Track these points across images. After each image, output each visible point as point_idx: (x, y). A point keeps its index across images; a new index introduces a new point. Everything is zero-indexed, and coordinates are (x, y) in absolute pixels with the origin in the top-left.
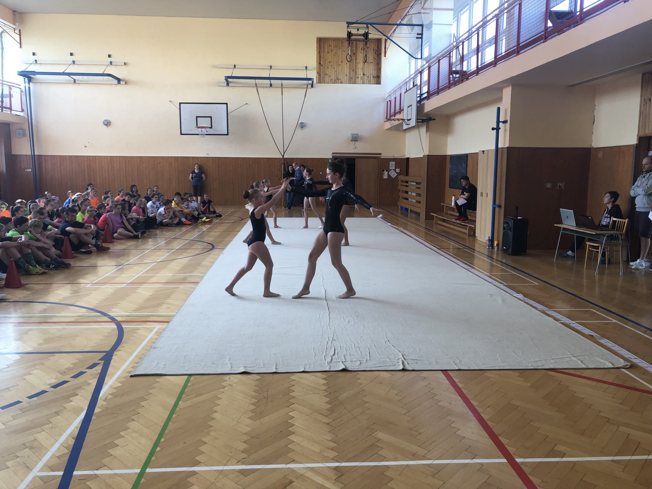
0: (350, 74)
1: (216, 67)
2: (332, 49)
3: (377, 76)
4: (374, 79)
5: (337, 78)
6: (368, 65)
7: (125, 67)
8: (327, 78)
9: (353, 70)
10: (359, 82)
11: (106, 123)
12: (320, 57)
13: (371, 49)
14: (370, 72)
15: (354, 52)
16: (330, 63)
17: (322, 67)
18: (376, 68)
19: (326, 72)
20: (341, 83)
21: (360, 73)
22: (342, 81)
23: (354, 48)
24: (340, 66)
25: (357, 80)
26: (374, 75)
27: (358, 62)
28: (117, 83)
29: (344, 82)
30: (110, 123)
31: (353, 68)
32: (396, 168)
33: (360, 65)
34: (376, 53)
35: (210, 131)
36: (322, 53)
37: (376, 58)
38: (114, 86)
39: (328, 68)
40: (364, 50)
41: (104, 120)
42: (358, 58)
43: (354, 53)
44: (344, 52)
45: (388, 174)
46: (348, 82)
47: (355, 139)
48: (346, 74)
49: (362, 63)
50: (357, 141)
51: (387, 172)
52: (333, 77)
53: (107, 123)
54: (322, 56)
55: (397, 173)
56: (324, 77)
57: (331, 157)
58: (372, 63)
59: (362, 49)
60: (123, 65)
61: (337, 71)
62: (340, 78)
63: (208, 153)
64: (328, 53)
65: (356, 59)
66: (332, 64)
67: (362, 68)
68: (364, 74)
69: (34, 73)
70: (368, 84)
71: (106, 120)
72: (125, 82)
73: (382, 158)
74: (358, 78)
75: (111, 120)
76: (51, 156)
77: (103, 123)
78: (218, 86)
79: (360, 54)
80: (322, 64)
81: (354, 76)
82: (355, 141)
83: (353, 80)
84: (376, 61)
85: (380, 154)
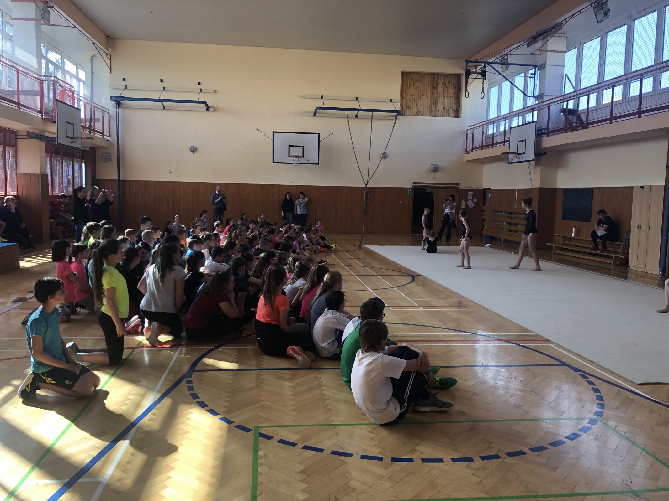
0: (430, 106)
1: (304, 97)
2: (414, 83)
3: (456, 109)
4: (454, 113)
5: (418, 111)
6: (448, 99)
7: (214, 94)
8: (408, 111)
9: (434, 104)
10: (440, 115)
11: (193, 149)
12: (403, 90)
13: (451, 84)
14: (450, 104)
15: (435, 86)
16: (412, 96)
17: (404, 100)
18: (456, 102)
19: (408, 105)
20: (422, 115)
21: (440, 107)
22: (423, 114)
23: (436, 83)
24: (421, 99)
25: (438, 113)
26: (453, 109)
27: (438, 95)
28: (206, 110)
29: (424, 114)
31: (434, 101)
32: (473, 198)
33: (441, 99)
34: (456, 88)
35: (301, 160)
36: (405, 86)
37: (456, 93)
38: (203, 113)
39: (410, 101)
40: (444, 84)
41: (191, 147)
42: (438, 93)
43: (435, 88)
44: (425, 86)
45: (466, 204)
46: (428, 114)
47: (436, 169)
48: (427, 107)
49: (442, 97)
50: (437, 171)
51: (465, 202)
52: (415, 110)
54: (405, 89)
55: (475, 203)
56: (405, 109)
57: (411, 186)
58: (452, 98)
59: (442, 84)
60: (213, 93)
61: (418, 104)
62: (421, 111)
63: (293, 182)
64: (411, 86)
65: (437, 93)
66: (414, 97)
67: (442, 102)
68: (444, 108)
69: (124, 98)
70: (448, 117)
71: (193, 147)
72: (214, 109)
73: (460, 188)
74: (438, 111)
75: (197, 147)
76: (135, 181)
77: (190, 149)
78: (305, 116)
79: (441, 89)
80: (404, 96)
81: (434, 109)
82: (435, 171)
83: (433, 113)
84: (456, 95)
85: (459, 184)
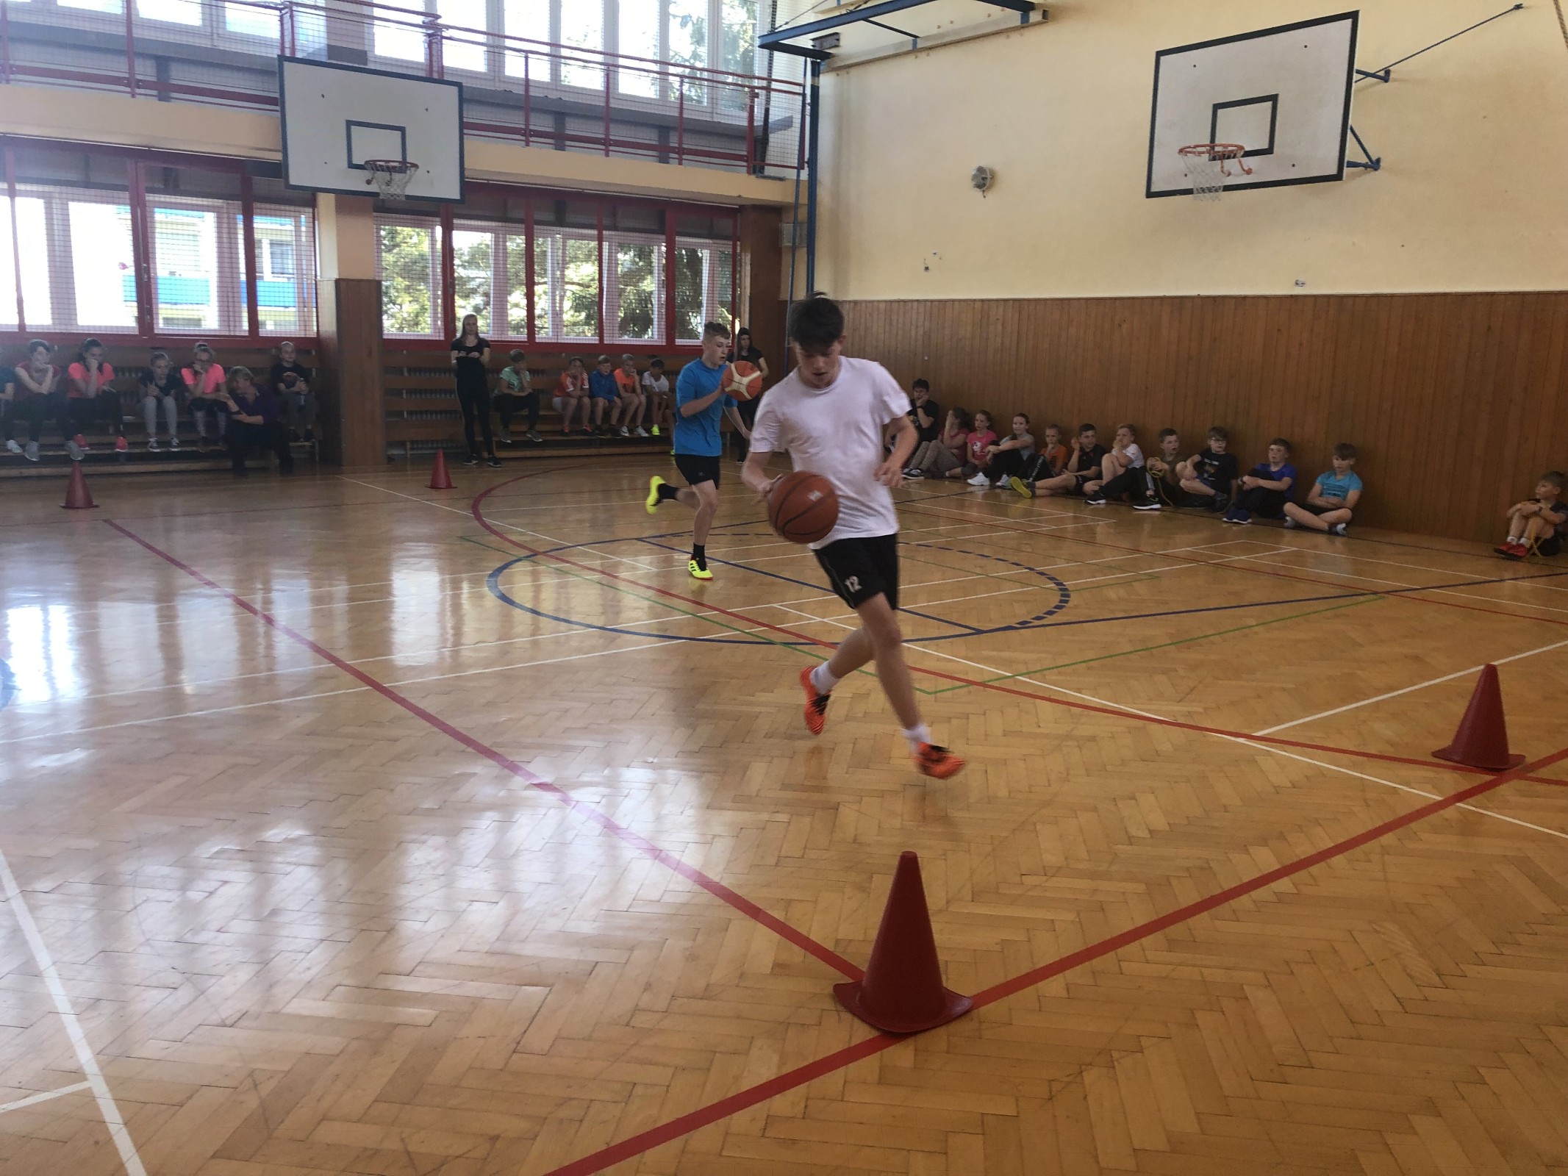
11: (980, 179)
28: (1018, 23)
30: (993, 177)
35: (1261, 168)
38: (1015, 37)
41: (976, 170)
53: (984, 180)
63: (1301, 279)
71: (981, 170)
72: (1045, 11)
75: (997, 168)
77: (971, 178)
